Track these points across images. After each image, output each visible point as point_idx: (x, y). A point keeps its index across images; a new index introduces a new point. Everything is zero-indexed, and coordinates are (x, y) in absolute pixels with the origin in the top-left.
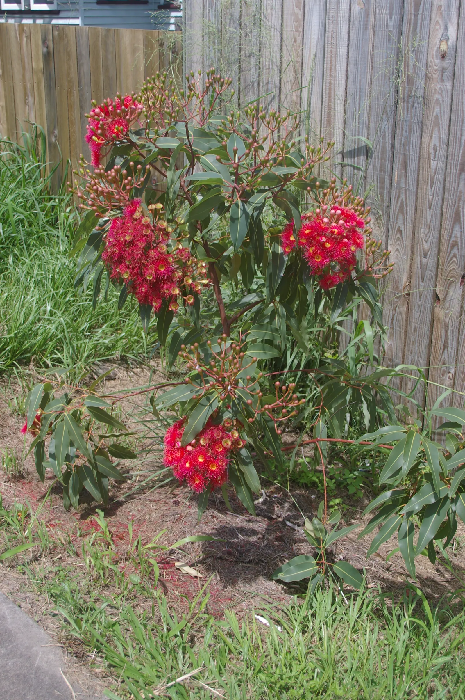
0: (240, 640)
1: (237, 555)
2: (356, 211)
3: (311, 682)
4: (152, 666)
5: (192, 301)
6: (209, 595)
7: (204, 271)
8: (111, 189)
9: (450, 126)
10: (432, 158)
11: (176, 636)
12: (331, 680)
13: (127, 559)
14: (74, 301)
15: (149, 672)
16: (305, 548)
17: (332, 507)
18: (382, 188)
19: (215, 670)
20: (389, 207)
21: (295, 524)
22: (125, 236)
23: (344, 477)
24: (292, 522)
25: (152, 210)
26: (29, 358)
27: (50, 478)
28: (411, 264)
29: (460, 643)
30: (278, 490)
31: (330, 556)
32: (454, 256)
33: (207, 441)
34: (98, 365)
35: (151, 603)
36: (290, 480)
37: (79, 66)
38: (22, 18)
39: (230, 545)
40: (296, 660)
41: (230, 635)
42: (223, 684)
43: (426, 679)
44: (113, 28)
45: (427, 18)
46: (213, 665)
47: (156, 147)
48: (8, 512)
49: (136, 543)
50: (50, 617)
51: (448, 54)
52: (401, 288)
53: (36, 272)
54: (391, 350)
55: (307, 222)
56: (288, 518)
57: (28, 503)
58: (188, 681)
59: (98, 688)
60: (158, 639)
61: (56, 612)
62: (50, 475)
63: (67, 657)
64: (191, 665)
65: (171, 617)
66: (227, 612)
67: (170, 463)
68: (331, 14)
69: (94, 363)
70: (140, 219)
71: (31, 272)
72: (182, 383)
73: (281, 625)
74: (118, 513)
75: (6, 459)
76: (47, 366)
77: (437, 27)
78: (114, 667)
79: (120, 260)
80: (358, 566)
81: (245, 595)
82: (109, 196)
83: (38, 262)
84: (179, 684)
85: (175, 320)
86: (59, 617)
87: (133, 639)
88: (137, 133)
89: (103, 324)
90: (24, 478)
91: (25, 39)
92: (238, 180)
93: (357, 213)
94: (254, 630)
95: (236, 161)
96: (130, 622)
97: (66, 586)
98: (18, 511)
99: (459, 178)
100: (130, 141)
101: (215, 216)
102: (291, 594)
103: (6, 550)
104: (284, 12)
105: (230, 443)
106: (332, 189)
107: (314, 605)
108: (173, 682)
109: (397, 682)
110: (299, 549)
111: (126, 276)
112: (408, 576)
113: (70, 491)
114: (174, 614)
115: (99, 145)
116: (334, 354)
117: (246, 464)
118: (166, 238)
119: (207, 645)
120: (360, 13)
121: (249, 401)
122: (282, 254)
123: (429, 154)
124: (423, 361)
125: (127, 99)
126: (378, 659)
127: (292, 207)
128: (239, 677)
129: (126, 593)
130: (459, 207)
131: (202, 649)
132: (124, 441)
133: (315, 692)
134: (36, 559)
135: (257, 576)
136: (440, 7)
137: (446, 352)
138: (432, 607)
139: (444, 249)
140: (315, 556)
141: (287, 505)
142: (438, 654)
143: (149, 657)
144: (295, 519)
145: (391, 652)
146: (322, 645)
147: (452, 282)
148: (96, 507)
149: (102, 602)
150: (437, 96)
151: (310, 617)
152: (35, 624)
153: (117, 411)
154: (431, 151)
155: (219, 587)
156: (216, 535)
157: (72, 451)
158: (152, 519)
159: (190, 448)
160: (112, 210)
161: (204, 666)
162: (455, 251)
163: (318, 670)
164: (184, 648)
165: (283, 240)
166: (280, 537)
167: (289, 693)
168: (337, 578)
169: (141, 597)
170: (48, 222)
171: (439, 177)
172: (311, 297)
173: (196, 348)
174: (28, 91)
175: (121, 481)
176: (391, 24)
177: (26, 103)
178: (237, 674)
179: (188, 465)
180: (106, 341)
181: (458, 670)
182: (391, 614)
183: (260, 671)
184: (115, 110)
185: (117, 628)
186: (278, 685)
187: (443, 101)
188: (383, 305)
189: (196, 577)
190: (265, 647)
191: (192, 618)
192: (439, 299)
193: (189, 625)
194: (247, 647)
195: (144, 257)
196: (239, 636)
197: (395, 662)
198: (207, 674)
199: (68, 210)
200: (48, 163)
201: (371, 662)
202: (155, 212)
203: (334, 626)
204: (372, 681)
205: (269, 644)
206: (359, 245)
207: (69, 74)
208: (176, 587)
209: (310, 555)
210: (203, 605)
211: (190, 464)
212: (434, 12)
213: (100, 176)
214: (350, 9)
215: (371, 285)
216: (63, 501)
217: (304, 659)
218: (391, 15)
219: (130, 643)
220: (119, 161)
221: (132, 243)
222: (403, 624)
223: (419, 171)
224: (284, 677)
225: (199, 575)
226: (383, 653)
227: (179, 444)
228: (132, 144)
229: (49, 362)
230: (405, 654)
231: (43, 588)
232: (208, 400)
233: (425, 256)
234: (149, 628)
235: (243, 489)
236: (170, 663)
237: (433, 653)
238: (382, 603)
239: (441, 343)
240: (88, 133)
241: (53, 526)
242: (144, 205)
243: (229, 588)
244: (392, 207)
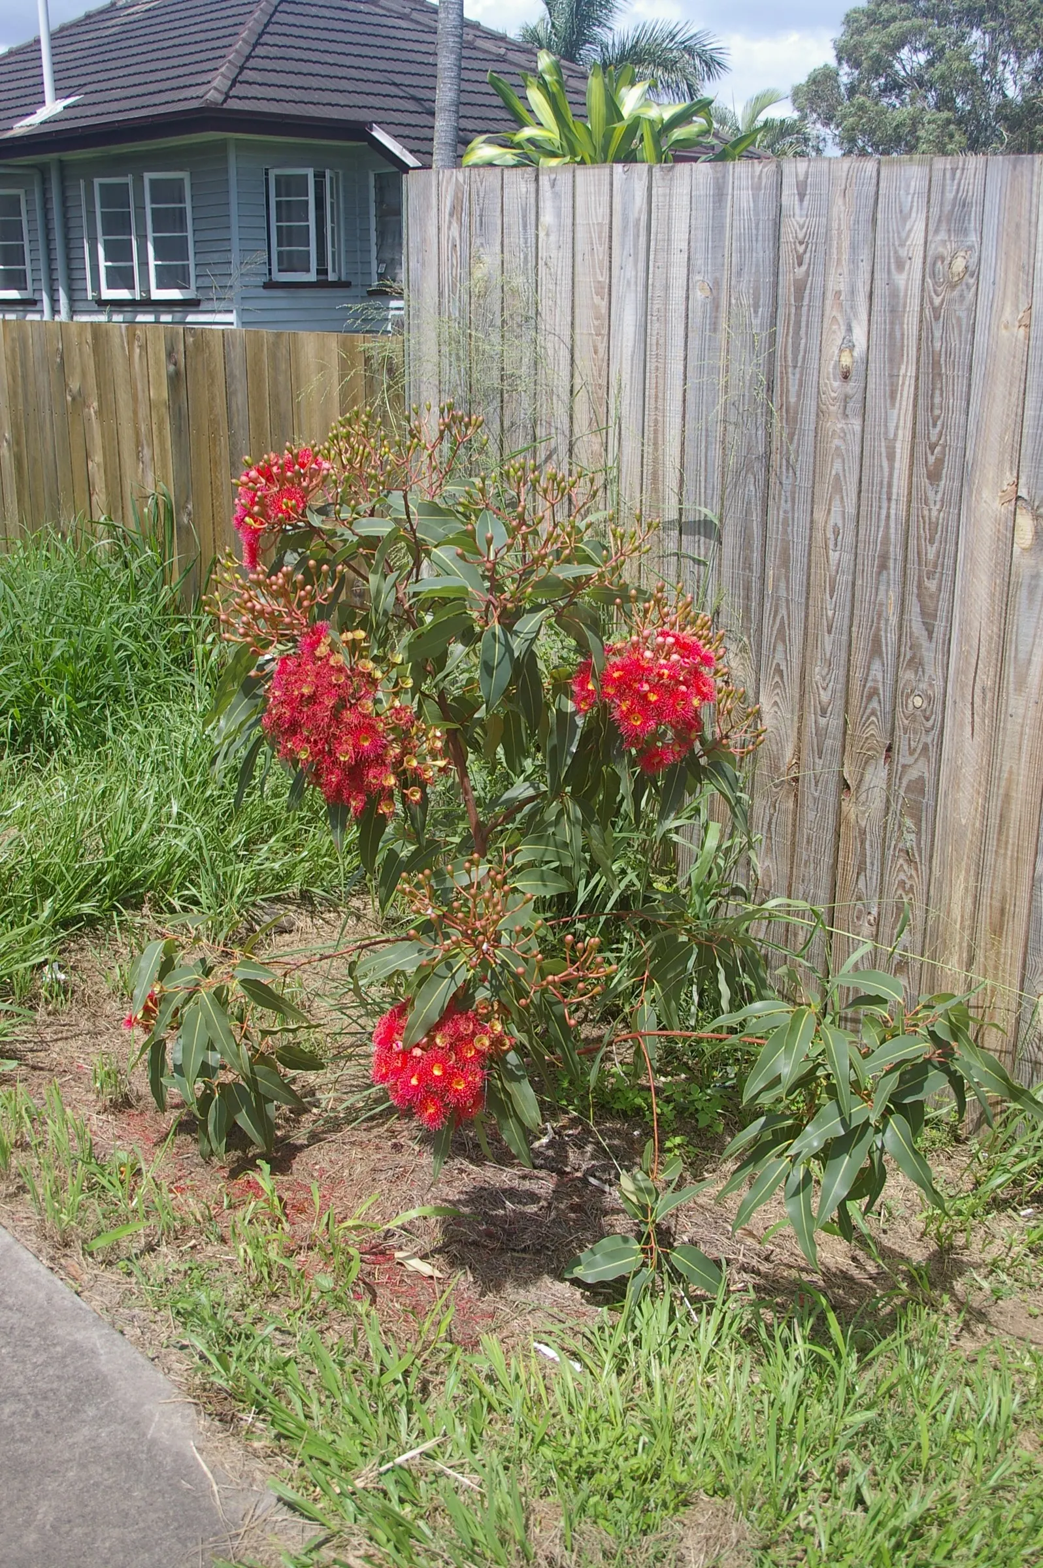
0: (508, 1388)
1: (504, 1238)
2: (700, 637)
3: (633, 1461)
4: (353, 1436)
5: (418, 796)
6: (452, 1309)
7: (439, 744)
8: (278, 606)
9: (860, 492)
10: (831, 546)
11: (396, 1382)
12: (668, 1456)
13: (310, 1248)
14: (219, 797)
15: (348, 1447)
16: (622, 1223)
17: (670, 1150)
18: (748, 598)
19: (464, 1442)
20: (760, 629)
21: (605, 1182)
22: (300, 688)
23: (690, 1098)
24: (599, 1179)
25: (346, 642)
26: (142, 895)
27: (177, 1106)
28: (799, 728)
29: (893, 1386)
30: (574, 1122)
31: (665, 1236)
32: (873, 713)
33: (448, 1040)
34: (262, 908)
35: (351, 1323)
36: (595, 1105)
37: (229, 395)
38: (137, 313)
39: (491, 1220)
40: (607, 1421)
41: (491, 1379)
42: (478, 1467)
43: (834, 1452)
44: (287, 330)
45: (818, 312)
46: (460, 1433)
47: (354, 534)
48: (102, 1167)
49: (325, 1219)
50: (174, 1350)
51: (853, 373)
52: (784, 769)
53: (153, 747)
54: (769, 876)
55: (616, 659)
56: (591, 1172)
57: (138, 1150)
58: (417, 1461)
59: (258, 1475)
60: (364, 1387)
61: (186, 1342)
62: (176, 1101)
63: (204, 1422)
64: (422, 1432)
65: (387, 1348)
66: (484, 1338)
67: (384, 1078)
68: (656, 307)
69: (254, 905)
70: (327, 657)
71: (146, 746)
72: (403, 939)
73: (579, 1360)
74: (295, 1166)
75: (101, 1073)
76: (173, 911)
77: (835, 327)
78: (287, 1437)
79: (293, 728)
80: (714, 1254)
81: (517, 1308)
82: (273, 619)
83: (156, 730)
84: (401, 1467)
85: (389, 829)
86: (191, 1350)
87: (320, 1388)
88: (322, 511)
89: (270, 836)
90: (131, 1106)
91: (137, 351)
92: (497, 587)
93: (702, 642)
94: (533, 1370)
95: (492, 557)
96: (315, 1357)
97: (202, 1297)
98: (121, 1165)
99: (878, 581)
100: (309, 524)
101: (457, 649)
102: (598, 1304)
103: (99, 1233)
104: (577, 302)
105: (487, 1043)
106: (658, 601)
107: (637, 1323)
108: (390, 1465)
109: (782, 1459)
110: (612, 1226)
111: (303, 756)
112: (802, 1269)
113: (210, 1128)
114: (391, 1343)
115: (256, 531)
116: (669, 884)
117: (518, 1079)
118: (372, 690)
119: (449, 1396)
120: (705, 305)
121: (521, 970)
122: (574, 714)
123: (826, 540)
124: (823, 894)
125: (305, 453)
126: (749, 1418)
127: (589, 634)
128: (506, 1453)
129: (308, 1307)
130: (878, 629)
131: (440, 1404)
132: (306, 1039)
133: (639, 1477)
134: (151, 1248)
135: (538, 1275)
136: (838, 293)
137: (862, 877)
138: (843, 1323)
139: (854, 701)
140: (639, 1236)
141: (589, 1148)
142: (855, 1406)
143: (349, 1419)
144: (604, 1171)
145: (772, 1404)
146: (652, 1395)
147: (871, 757)
148: (256, 1157)
149: (266, 1325)
150: (837, 442)
151: (630, 1344)
152: (148, 1363)
153: (295, 988)
154: (830, 535)
155: (473, 1293)
156: (465, 1203)
157: (214, 1058)
158: (355, 1177)
159: (417, 1052)
160: (279, 642)
161: (445, 1435)
162: (874, 704)
163: (645, 1438)
164: (410, 1404)
165: (575, 688)
166: (579, 1206)
167: (593, 1481)
168: (676, 1276)
169: (334, 1314)
170: (174, 661)
171: (846, 578)
172: (626, 787)
173: (428, 878)
174: (143, 438)
175: (300, 1109)
176: (756, 322)
177: (138, 457)
178: (502, 1448)
179: (414, 1081)
180: (276, 866)
181: (889, 1434)
182: (771, 1337)
183: (542, 1442)
184: (284, 472)
185: (292, 1368)
186: (575, 1467)
187: (847, 451)
188: (752, 798)
189: (431, 1277)
190: (552, 1399)
191: (424, 1349)
192: (848, 787)
193: (419, 1362)
194: (520, 1400)
195: (334, 723)
196: (505, 1379)
197: (779, 1422)
198: (449, 1448)
199: (209, 639)
200: (176, 558)
201: (737, 1425)
202: (353, 646)
203: (673, 1361)
204: (740, 1456)
205: (558, 1394)
206: (704, 697)
207: (211, 409)
208: (397, 1295)
209: (631, 1235)
210: (444, 1326)
211: (419, 1080)
212: (829, 302)
213: (258, 584)
214: (687, 298)
215: (727, 766)
216: (199, 1147)
217: (619, 1420)
218: (756, 306)
219: (314, 1395)
220: (291, 558)
221: (313, 699)
222: (793, 1355)
223: (809, 568)
224: (585, 1452)
225: (437, 1274)
226: (758, 1406)
227: (399, 1045)
228: (313, 531)
229: (176, 903)
230: (798, 1409)
231: (163, 1300)
232: (449, 967)
233: (824, 713)
234: (348, 1368)
235: (512, 1123)
236: (384, 1429)
237: (846, 1405)
238: (757, 1317)
239: (853, 862)
240: (239, 512)
241: (181, 1190)
242: (333, 634)
243: (490, 1296)
244: (765, 631)
